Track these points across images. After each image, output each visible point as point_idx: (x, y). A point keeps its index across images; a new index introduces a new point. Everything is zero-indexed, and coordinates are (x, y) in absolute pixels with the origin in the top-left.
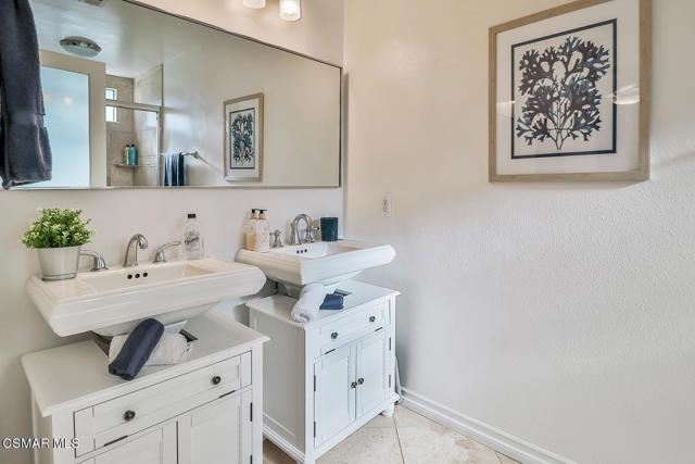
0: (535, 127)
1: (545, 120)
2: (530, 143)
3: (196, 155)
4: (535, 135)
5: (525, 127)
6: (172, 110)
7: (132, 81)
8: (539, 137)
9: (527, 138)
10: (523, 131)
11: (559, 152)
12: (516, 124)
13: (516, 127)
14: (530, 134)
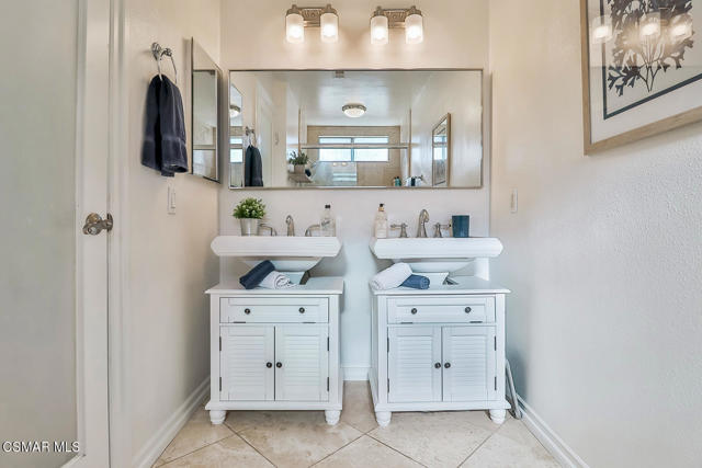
0: (625, 71)
1: (635, 56)
2: (621, 94)
3: (421, 178)
4: (625, 80)
5: (615, 74)
6: (416, 145)
7: (399, 127)
8: (629, 81)
9: (618, 87)
10: (613, 79)
11: (651, 94)
12: (608, 71)
13: (607, 76)
14: (619, 82)
